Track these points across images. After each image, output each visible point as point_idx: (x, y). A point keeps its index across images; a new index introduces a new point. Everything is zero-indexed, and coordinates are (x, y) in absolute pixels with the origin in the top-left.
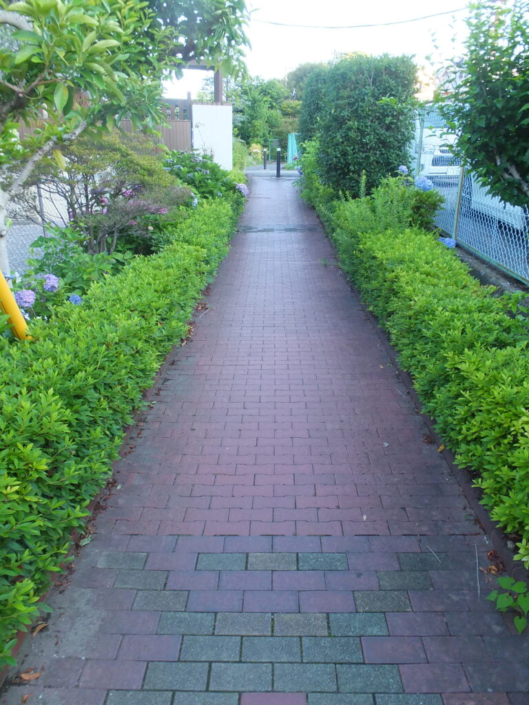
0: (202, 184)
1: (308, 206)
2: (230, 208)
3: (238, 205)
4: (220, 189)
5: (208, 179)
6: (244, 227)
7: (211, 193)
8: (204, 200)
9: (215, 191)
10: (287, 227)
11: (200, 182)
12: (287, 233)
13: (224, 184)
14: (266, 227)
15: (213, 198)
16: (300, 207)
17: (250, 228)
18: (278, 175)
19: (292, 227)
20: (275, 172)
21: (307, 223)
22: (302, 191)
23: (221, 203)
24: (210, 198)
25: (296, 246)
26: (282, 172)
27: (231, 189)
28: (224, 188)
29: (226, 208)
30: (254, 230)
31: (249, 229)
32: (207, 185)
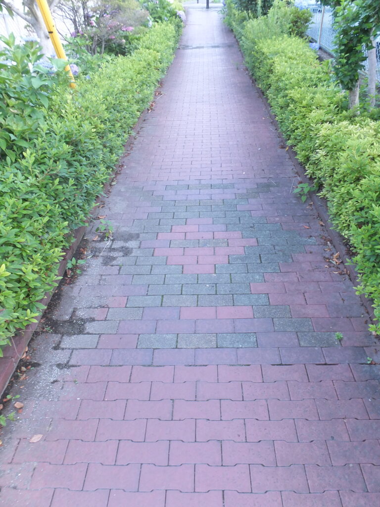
0: (154, 11)
1: (229, 30)
2: (173, 29)
3: (179, 28)
4: (166, 16)
5: (157, 8)
6: (184, 45)
7: (160, 18)
8: (156, 23)
9: (163, 17)
10: (213, 45)
11: (152, 10)
12: (213, 49)
13: (169, 12)
14: (198, 45)
15: (162, 22)
16: (222, 30)
17: (188, 46)
18: (208, 7)
19: (216, 45)
20: (206, 5)
21: (227, 42)
22: (224, 18)
23: (167, 25)
24: (160, 21)
25: (218, 57)
26: (210, 5)
27: (174, 15)
28: (168, 15)
29: (171, 28)
30: (190, 48)
31: (186, 47)
32: (157, 12)
